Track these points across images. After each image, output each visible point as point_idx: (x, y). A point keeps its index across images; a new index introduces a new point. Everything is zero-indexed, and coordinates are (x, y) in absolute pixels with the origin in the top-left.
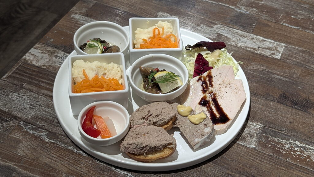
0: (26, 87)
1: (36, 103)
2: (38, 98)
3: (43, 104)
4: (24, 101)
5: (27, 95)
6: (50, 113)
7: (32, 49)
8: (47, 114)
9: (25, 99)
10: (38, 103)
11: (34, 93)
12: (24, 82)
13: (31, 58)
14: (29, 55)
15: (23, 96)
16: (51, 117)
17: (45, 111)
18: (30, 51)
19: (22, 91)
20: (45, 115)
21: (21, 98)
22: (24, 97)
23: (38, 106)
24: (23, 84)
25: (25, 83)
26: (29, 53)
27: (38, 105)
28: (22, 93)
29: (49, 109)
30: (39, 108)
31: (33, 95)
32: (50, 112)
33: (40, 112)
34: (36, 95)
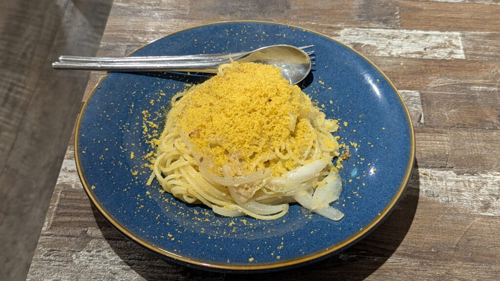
0: (94, 234)
1: (129, 258)
2: (127, 246)
3: (142, 256)
4: (105, 262)
5: (105, 249)
6: (164, 268)
7: (65, 161)
8: (160, 271)
9: (104, 258)
10: (132, 256)
11: (114, 239)
12: (85, 227)
13: (73, 179)
14: (65, 174)
15: (99, 251)
16: (168, 273)
17: (153, 267)
18: (63, 167)
19: (90, 243)
20: (156, 274)
21: (97, 257)
22: (102, 254)
23: (136, 262)
24: (86, 229)
25: (89, 228)
26: (63, 170)
27: (134, 259)
28: (93, 248)
29: (156, 260)
30: (139, 265)
31: (114, 244)
32: (162, 265)
33: (144, 271)
34: (120, 244)
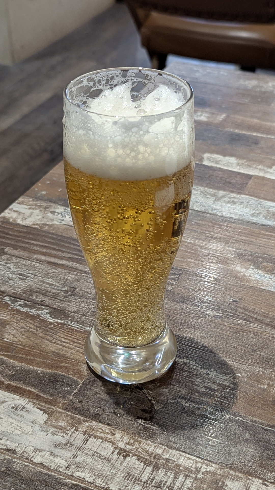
0: (9, 252)
1: (28, 272)
2: (31, 265)
3: (39, 273)
4: (7, 270)
5: (12, 263)
6: (52, 285)
7: (14, 204)
8: (47, 286)
9: (9, 268)
10: (31, 272)
11: (23, 259)
12: (5, 246)
13: (13, 216)
14: (9, 212)
15: (7, 263)
16: (53, 289)
17: (43, 282)
18: (11, 207)
19: (3, 257)
20: (43, 287)
21: (3, 266)
22: (8, 265)
23: (32, 276)
24: (5, 248)
25: (8, 247)
26: (10, 209)
27: (32, 274)
28: (4, 260)
29: (49, 278)
30: (33, 278)
31: (21, 262)
32: (51, 283)
33: (35, 283)
34: (26, 262)
